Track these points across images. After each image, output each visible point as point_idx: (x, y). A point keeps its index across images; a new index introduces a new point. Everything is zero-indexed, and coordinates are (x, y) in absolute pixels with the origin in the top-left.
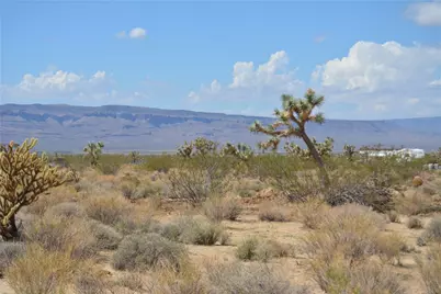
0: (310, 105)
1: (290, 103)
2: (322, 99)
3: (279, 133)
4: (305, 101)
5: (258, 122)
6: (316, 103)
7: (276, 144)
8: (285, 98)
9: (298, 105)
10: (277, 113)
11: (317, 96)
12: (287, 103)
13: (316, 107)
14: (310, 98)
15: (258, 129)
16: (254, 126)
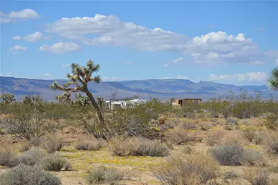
0: (91, 71)
1: (78, 70)
2: (98, 66)
3: (70, 89)
4: (87, 68)
5: (56, 83)
6: (95, 69)
7: (68, 96)
8: (74, 66)
9: (83, 71)
10: (69, 76)
11: (95, 65)
12: (75, 70)
13: (94, 72)
14: (90, 66)
15: (57, 87)
16: (53, 85)
